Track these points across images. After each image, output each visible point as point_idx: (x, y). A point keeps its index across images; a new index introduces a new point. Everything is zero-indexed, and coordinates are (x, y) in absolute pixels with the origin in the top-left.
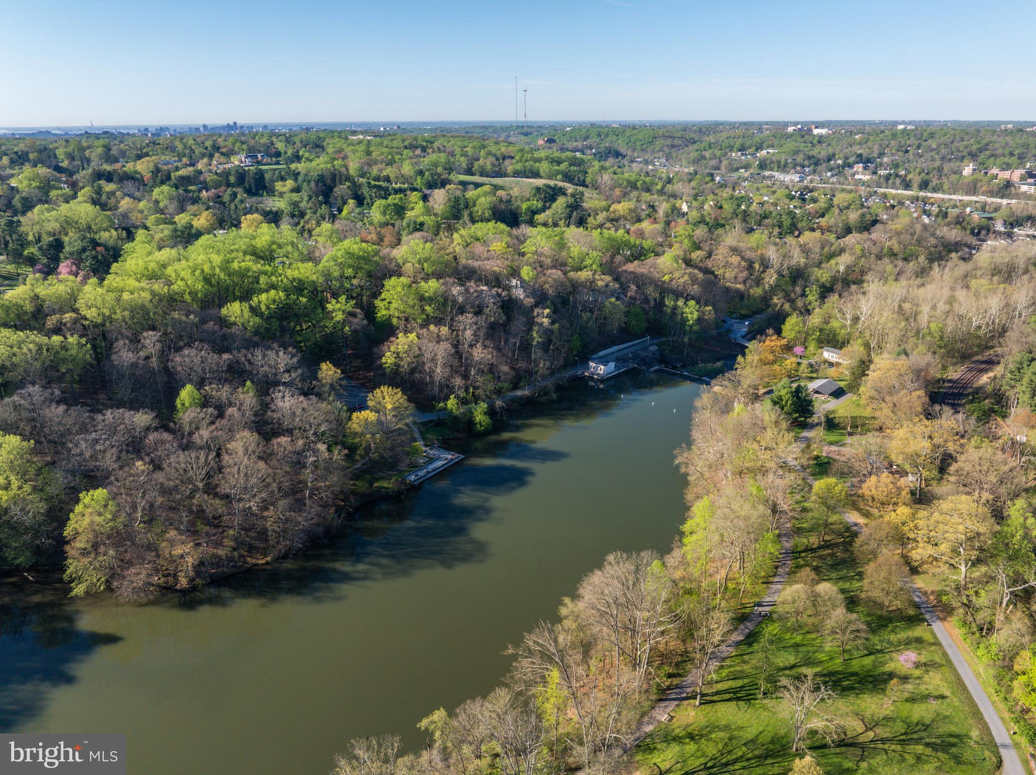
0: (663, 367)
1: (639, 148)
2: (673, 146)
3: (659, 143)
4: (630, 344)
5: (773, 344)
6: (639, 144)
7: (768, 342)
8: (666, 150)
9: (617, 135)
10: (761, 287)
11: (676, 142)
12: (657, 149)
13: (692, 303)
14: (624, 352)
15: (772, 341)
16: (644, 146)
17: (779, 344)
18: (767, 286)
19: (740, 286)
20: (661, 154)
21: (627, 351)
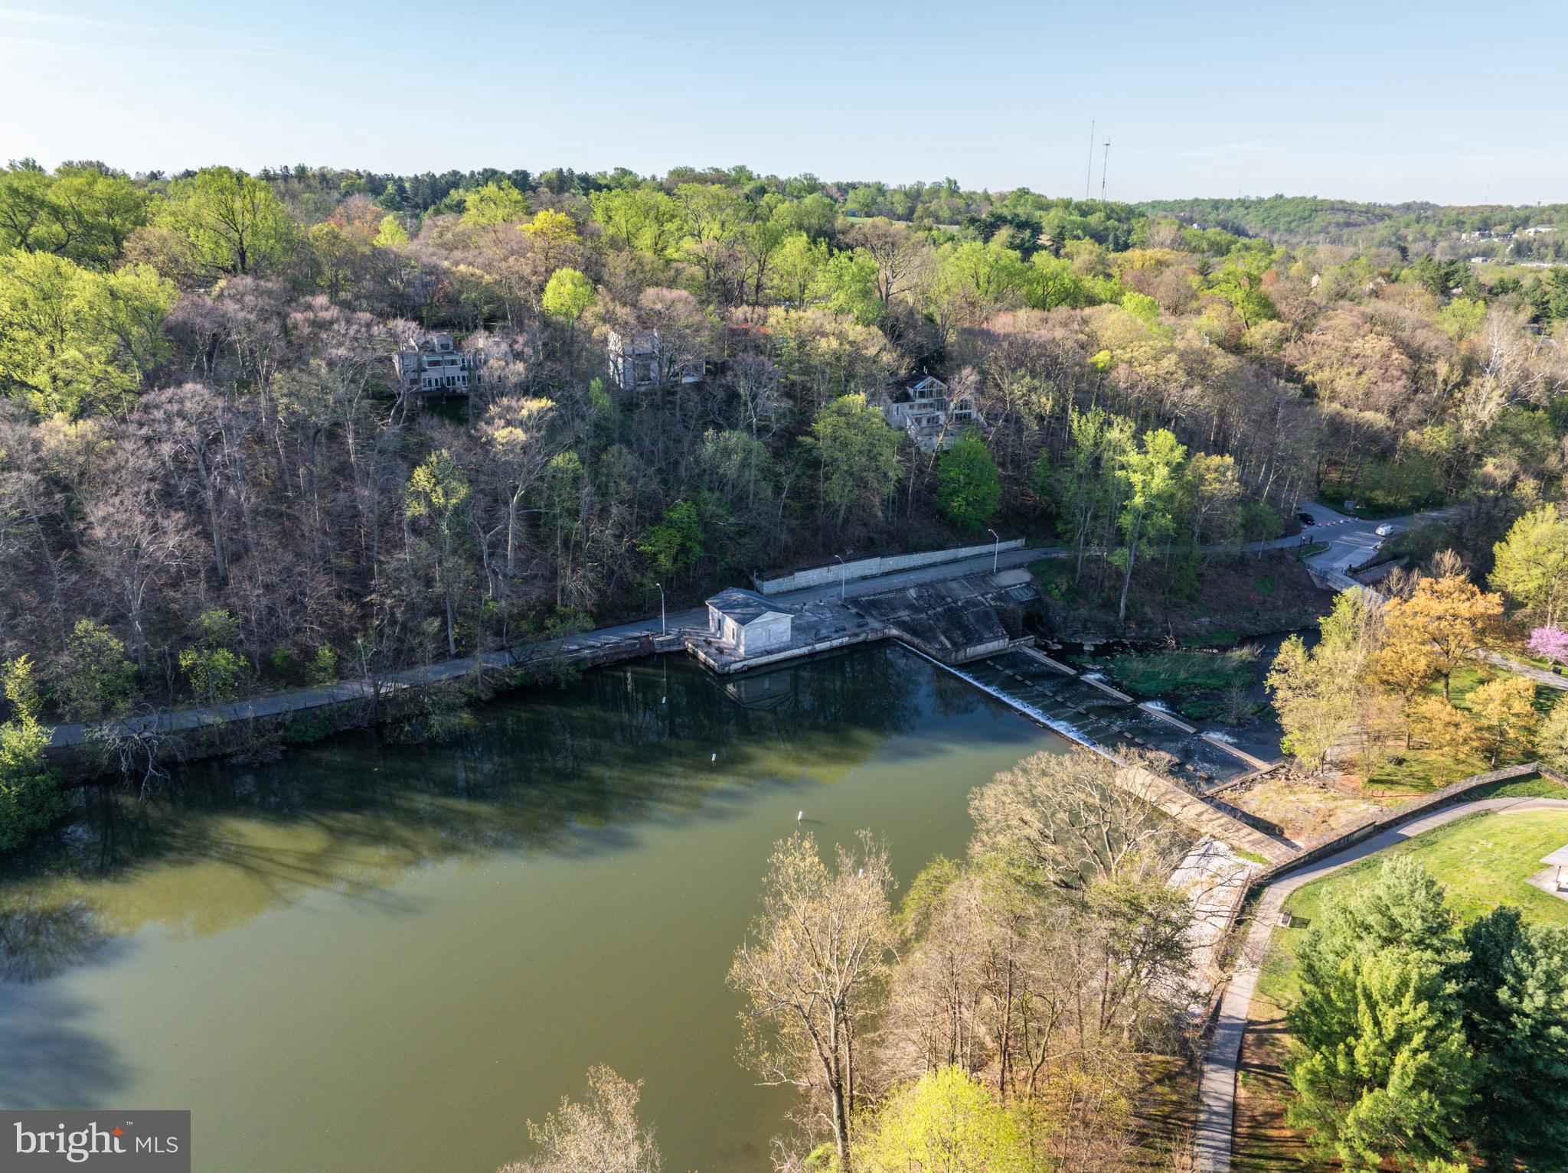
0: (1026, 646)
1: (1282, 227)
2: (1348, 225)
3: (1319, 221)
4: (939, 556)
5: (1438, 607)
6: (1283, 220)
7: (1421, 600)
8: (1333, 230)
9: (1247, 208)
10: (1448, 427)
11: (1354, 218)
12: (1317, 228)
13: (1163, 438)
14: (896, 581)
15: (1439, 595)
16: (1293, 225)
17: (1464, 609)
18: (1468, 425)
19: (1378, 419)
20: (1322, 236)
21: (913, 577)
